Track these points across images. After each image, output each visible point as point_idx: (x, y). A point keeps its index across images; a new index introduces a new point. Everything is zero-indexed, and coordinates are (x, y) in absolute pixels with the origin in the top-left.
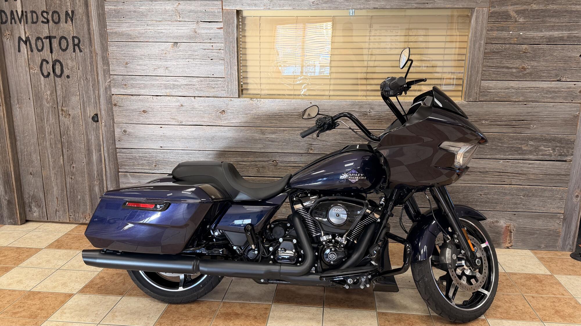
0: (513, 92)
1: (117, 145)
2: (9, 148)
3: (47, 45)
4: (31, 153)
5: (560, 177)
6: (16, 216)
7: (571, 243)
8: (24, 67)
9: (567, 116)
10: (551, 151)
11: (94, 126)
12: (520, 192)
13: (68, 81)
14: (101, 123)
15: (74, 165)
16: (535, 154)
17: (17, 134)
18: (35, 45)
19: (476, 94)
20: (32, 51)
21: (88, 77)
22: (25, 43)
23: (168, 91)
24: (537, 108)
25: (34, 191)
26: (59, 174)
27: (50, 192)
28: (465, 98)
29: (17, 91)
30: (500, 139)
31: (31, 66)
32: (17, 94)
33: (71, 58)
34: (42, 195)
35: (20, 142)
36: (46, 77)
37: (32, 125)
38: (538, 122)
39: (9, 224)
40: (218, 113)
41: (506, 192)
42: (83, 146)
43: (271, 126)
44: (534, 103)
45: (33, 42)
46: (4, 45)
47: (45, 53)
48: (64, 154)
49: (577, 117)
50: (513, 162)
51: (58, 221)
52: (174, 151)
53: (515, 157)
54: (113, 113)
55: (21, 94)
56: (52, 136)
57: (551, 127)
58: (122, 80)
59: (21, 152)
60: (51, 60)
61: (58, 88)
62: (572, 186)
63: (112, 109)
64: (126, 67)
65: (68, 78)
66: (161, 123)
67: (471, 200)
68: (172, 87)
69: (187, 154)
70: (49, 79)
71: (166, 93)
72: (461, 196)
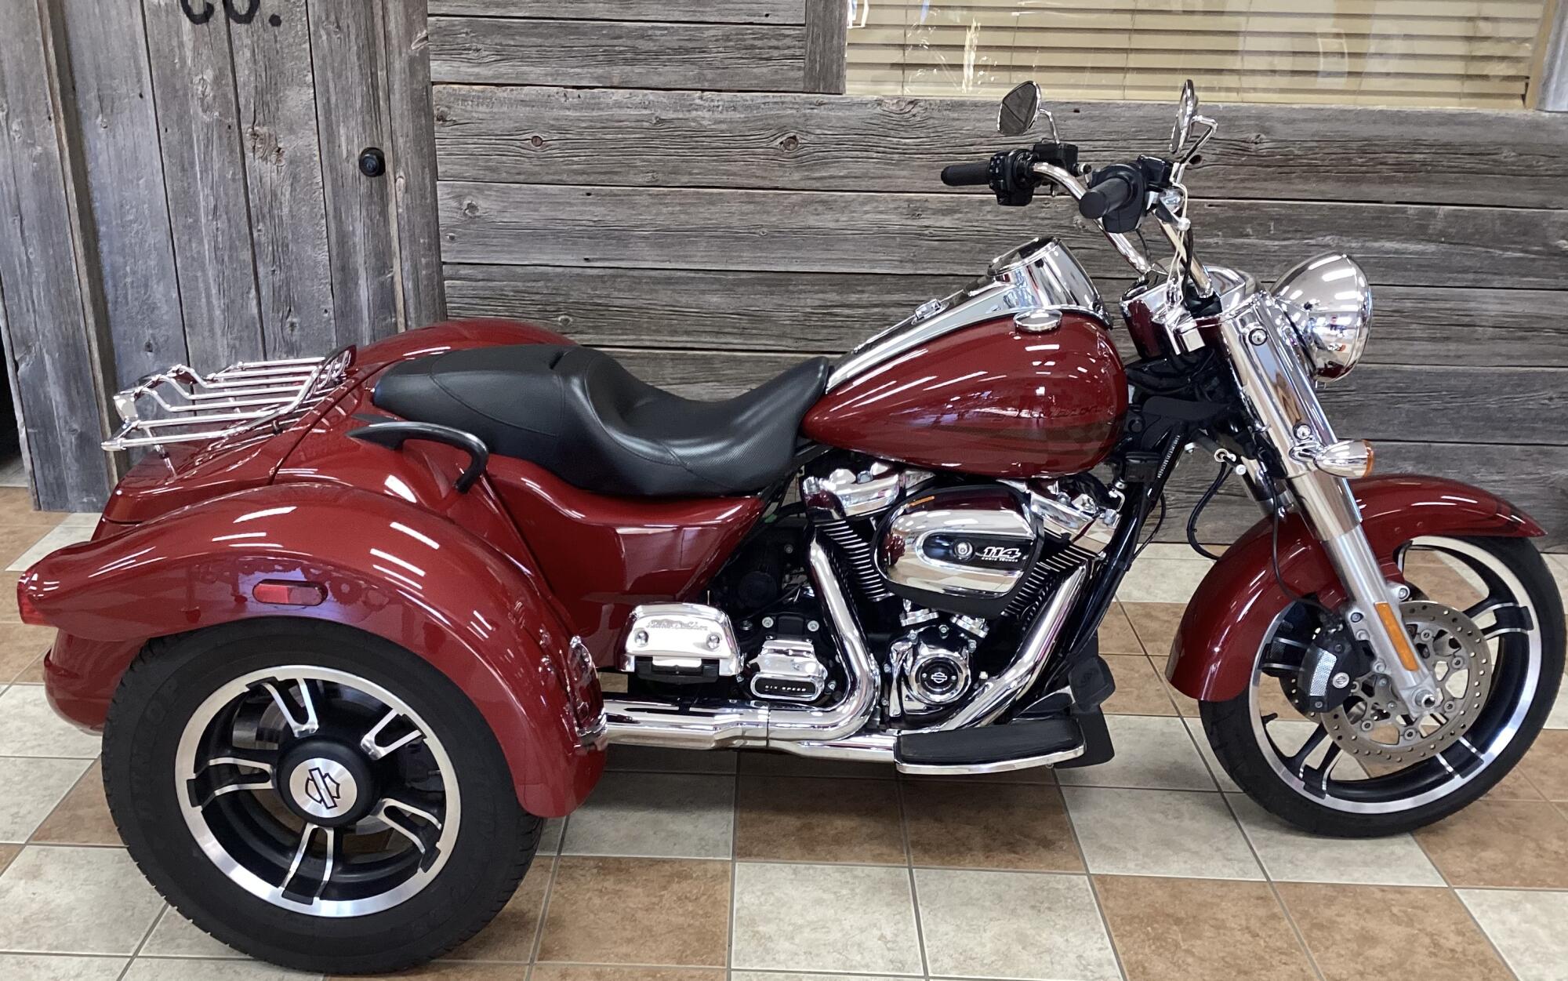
1: (445, 252)
4: (147, 278)
6: (107, 485)
11: (363, 189)
13: (275, 37)
14: (395, 180)
15: (295, 320)
17: (99, 215)
21: (343, 24)
23: (615, 70)
29: (98, 67)
32: (98, 78)
35: (111, 244)
36: (201, 23)
37: (150, 187)
39: (84, 511)
40: (773, 145)
42: (323, 257)
48: (261, 282)
52: (631, 273)
54: (433, 145)
55: (113, 78)
56: (222, 224)
58: (467, 33)
59: (114, 277)
61: (238, 60)
63: (429, 131)
65: (273, 25)
66: (591, 179)
67: (1520, 416)
68: (629, 55)
69: (668, 281)
70: (211, 26)
71: (609, 77)
72: (1492, 403)
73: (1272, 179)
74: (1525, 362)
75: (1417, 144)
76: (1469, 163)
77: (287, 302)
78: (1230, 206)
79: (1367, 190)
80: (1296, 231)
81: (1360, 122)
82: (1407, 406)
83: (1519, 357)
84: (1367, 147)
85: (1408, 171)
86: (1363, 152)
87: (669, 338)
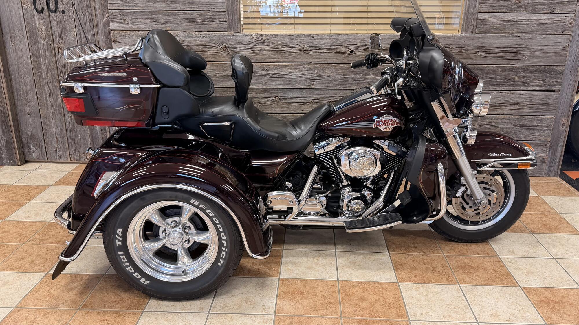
0: (508, 25)
2: (5, 87)
4: (27, 92)
5: (549, 107)
6: (15, 157)
7: (556, 168)
8: (16, 3)
9: (558, 47)
10: (541, 82)
12: (510, 122)
13: (64, 17)
16: (526, 84)
17: (11, 72)
19: (473, 26)
21: (85, 12)
23: (168, 26)
24: (530, 40)
25: (32, 131)
26: (58, 113)
27: (49, 132)
28: (462, 31)
29: (9, 27)
30: (494, 71)
31: (23, 1)
32: (10, 31)
34: (40, 135)
35: (15, 81)
36: (40, 13)
37: (27, 63)
38: (531, 53)
39: (8, 165)
40: (219, 48)
41: (498, 122)
43: (273, 61)
44: (527, 35)
49: (566, 48)
50: (506, 92)
51: (58, 161)
53: (507, 88)
55: (14, 30)
56: (49, 75)
57: (542, 58)
58: (121, 15)
59: (17, 91)
61: (53, 24)
62: (559, 114)
63: (111, 45)
64: (125, 1)
65: (63, 13)
68: (172, 21)
70: (44, 14)
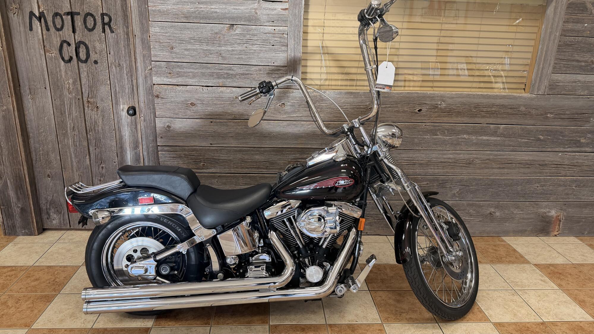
0: (579, 86)
1: (159, 142)
2: (21, 146)
3: (68, 23)
4: (48, 152)
6: (32, 226)
8: (38, 50)
11: (129, 120)
12: (572, 183)
13: (96, 68)
14: (140, 118)
15: (103, 166)
16: (591, 146)
17: (29, 130)
18: (52, 23)
19: (546, 87)
20: (48, 29)
21: (121, 63)
22: (39, 19)
23: (221, 81)
25: (53, 196)
26: (85, 175)
29: (28, 78)
30: (561, 132)
31: (48, 47)
32: (29, 81)
33: (100, 39)
34: (63, 201)
35: (34, 139)
36: (68, 63)
37: (49, 120)
39: (23, 235)
40: (277, 106)
41: (561, 183)
42: (114, 144)
45: (50, 19)
46: (11, 21)
47: (66, 33)
48: (91, 152)
50: (571, 154)
52: (227, 148)
53: (573, 149)
54: (154, 105)
55: (34, 82)
56: (76, 133)
58: (166, 67)
59: (35, 152)
60: (73, 42)
61: (82, 76)
63: (153, 101)
64: (171, 53)
65: (95, 64)
66: (212, 117)
67: (528, 192)
68: (225, 76)
69: (240, 151)
70: (71, 64)
71: (219, 83)
72: (519, 188)
73: (446, 117)
74: (529, 175)
75: (493, 105)
76: (510, 111)
77: (100, 160)
78: (431, 125)
79: (477, 120)
80: (454, 133)
81: (474, 98)
82: (491, 190)
83: (527, 173)
84: (477, 106)
85: (491, 114)
86: (475, 108)
87: (241, 170)
